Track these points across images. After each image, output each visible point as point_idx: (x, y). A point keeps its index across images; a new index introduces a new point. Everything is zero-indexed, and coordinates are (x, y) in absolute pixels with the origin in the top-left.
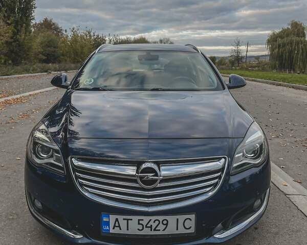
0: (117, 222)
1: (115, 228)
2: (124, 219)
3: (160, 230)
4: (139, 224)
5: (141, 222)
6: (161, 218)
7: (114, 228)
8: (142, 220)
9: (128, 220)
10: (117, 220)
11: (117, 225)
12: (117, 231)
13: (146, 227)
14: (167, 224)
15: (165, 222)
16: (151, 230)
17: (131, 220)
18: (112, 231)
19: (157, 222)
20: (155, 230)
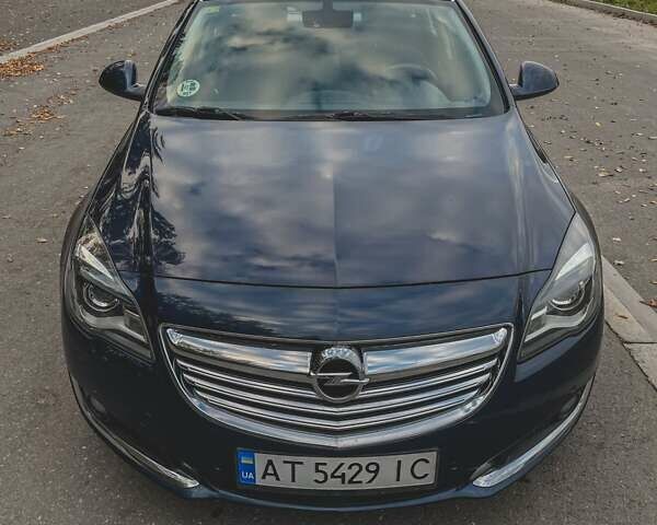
0: (270, 467)
1: (267, 477)
2: (285, 462)
3: (360, 482)
4: (317, 471)
5: (320, 468)
6: (364, 461)
7: (264, 477)
8: (325, 464)
9: (293, 463)
10: (270, 463)
11: (270, 471)
12: (270, 482)
13: (333, 476)
14: (376, 472)
15: (373, 468)
16: (343, 482)
17: (301, 463)
18: (259, 482)
19: (356, 468)
20: (351, 482)
